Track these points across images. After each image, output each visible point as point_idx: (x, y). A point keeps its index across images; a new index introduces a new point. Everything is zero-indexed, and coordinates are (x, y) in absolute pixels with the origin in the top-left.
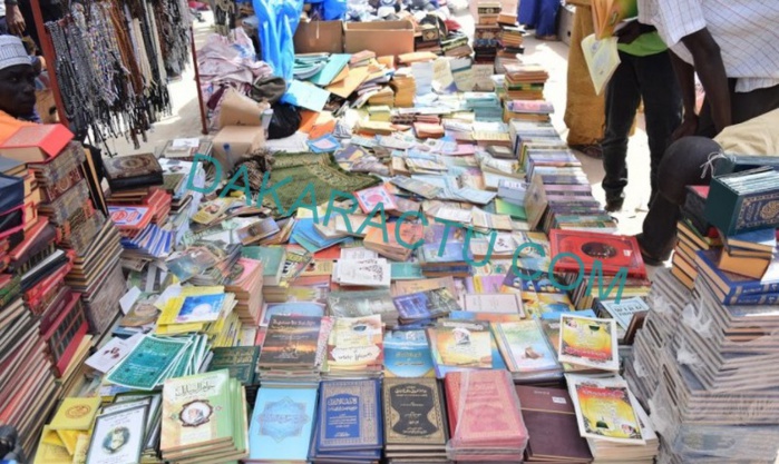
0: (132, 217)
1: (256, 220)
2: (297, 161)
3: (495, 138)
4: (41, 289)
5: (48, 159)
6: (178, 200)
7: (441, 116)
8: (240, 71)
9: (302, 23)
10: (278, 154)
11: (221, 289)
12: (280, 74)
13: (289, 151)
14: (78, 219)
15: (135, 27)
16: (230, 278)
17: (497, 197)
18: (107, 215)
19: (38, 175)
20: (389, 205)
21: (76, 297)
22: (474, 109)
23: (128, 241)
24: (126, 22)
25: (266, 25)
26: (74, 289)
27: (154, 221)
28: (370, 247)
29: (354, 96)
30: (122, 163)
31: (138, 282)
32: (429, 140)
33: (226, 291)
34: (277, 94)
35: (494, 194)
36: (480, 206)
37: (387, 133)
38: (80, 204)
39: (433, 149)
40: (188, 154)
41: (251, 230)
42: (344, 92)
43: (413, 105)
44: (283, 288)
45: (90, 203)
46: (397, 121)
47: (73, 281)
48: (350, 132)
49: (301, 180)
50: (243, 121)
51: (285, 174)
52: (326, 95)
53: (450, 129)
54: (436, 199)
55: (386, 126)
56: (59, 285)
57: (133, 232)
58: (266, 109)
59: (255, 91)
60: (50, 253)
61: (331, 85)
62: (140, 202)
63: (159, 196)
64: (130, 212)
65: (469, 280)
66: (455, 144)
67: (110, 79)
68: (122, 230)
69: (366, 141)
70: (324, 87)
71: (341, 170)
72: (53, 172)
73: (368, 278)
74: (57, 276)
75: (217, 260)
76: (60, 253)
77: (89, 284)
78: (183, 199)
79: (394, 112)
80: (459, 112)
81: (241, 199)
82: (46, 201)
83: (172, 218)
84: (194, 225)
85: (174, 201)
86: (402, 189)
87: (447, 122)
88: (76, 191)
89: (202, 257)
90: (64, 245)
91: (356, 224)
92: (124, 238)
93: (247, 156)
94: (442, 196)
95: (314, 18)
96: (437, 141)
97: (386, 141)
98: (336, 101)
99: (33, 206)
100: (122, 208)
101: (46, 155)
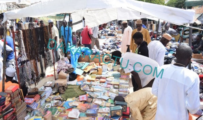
0: (30, 101)
1: (58, 101)
2: (72, 87)
3: (116, 84)
4: (7, 116)
6: (42, 97)
7: (106, 77)
8: (65, 66)
9: (80, 56)
10: (70, 85)
11: (41, 117)
12: (74, 67)
13: (72, 84)
14: (18, 102)
15: (39, 64)
16: (44, 115)
17: (110, 98)
18: (24, 101)
19: (10, 95)
20: (85, 99)
21: (14, 117)
22: (114, 76)
23: (28, 106)
24: (36, 63)
25: (72, 57)
26: (14, 115)
27: (35, 101)
28: (78, 109)
29: (89, 72)
30: (31, 90)
31: (30, 114)
32: (102, 83)
33: (42, 118)
34: (72, 71)
35: (109, 98)
36: (105, 100)
37: (93, 81)
38: (18, 99)
39: (102, 85)
40: (49, 85)
41: (56, 104)
42: (87, 71)
43: (101, 74)
44: (56, 117)
45: (20, 99)
46: (97, 78)
47: (14, 114)
48: (86, 80)
49: (72, 91)
50: (63, 78)
51: (69, 90)
52: (83, 72)
53: (107, 81)
54: (97, 98)
55: (94, 79)
56: (11, 115)
57: (30, 104)
58: (68, 75)
59: (67, 71)
60: (10, 109)
61: (84, 69)
62: (33, 97)
63: (37, 96)
64: (30, 99)
65: (95, 118)
66: (107, 84)
67: (31, 74)
68: (27, 103)
69: (88, 83)
70: (83, 70)
71: (81, 89)
72: (13, 94)
73: (74, 116)
74: (11, 113)
75: (42, 111)
76: (12, 109)
77: (17, 115)
78: (43, 96)
79: (96, 76)
80: (111, 76)
81: (58, 96)
82: (11, 99)
83: (40, 100)
84: (46, 101)
85: (41, 97)
86: (90, 96)
87: (107, 79)
88: (18, 97)
89: (40, 110)
90: (13, 107)
91: (77, 104)
93: (61, 86)
94: (98, 97)
95: (83, 55)
96: (103, 84)
97: (93, 83)
98: (85, 73)
99: (8, 101)
100: (29, 99)
101: (12, 92)
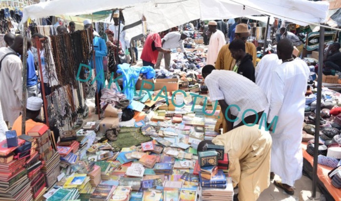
0: (65, 150)
1: (108, 152)
2: (128, 130)
3: (199, 124)
4: (33, 172)
5: (40, 136)
6: (81, 145)
7: (183, 115)
8: (115, 97)
9: (139, 80)
10: (123, 127)
11: (85, 175)
12: (128, 98)
13: (127, 126)
14: (47, 152)
15: (75, 92)
16: (89, 172)
17: (190, 147)
18: (56, 150)
19: (37, 140)
20: (152, 149)
21: (43, 175)
22: (195, 112)
23: (62, 158)
24: (72, 90)
25: (125, 82)
26: (43, 173)
27: (72, 151)
28: (141, 163)
29: (153, 106)
30: (65, 133)
31: (64, 171)
32: (176, 124)
33: (87, 176)
34: (126, 105)
35: (190, 145)
36: (184, 150)
37: (162, 120)
38: (48, 148)
39: (176, 127)
40: (91, 127)
41: (104, 156)
42: (150, 105)
43: (174, 110)
44: (108, 176)
45: (51, 147)
46: (167, 116)
47: (43, 170)
48: (150, 119)
49: (128, 137)
50: (113, 116)
51: (123, 135)
52: (144, 106)
53: (183, 120)
54: (169, 146)
55: (162, 118)
56: (39, 171)
57: (65, 155)
58: (120, 112)
59: (118, 105)
60: (37, 162)
61: (146, 102)
62: (69, 146)
63: (75, 143)
64: (65, 149)
65: (170, 176)
66: (184, 126)
67: (64, 108)
68: (61, 155)
69: (154, 124)
70: (144, 103)
71: (142, 134)
72: (41, 139)
73: (136, 174)
74: (38, 168)
75: (86, 166)
76: (40, 162)
77: (48, 171)
78: (84, 144)
79: (166, 113)
80: (190, 113)
81: (107, 144)
82: (38, 147)
83: (79, 150)
84: (88, 153)
85: (80, 145)
86: (159, 143)
87: (184, 117)
88: (47, 143)
89: (82, 164)
90: (41, 160)
91: (139, 155)
92: (61, 157)
93: (111, 129)
94: (171, 146)
95: (143, 78)
96: (179, 124)
97: (161, 124)
98: (147, 108)
99: (34, 149)
100: (63, 147)
101: (40, 134)
